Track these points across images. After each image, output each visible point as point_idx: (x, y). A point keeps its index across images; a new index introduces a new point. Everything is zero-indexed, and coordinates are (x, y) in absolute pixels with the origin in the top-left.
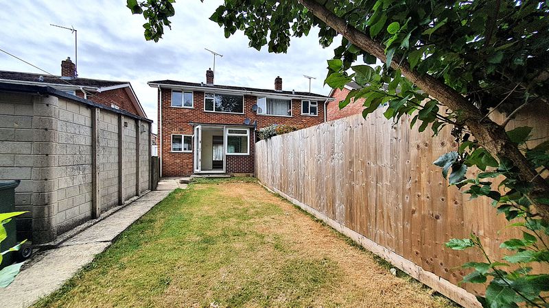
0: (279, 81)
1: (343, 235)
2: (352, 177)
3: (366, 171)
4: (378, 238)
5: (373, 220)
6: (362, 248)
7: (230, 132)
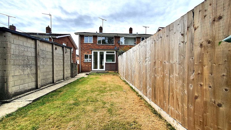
0: (131, 30)
1: (151, 106)
2: (155, 71)
3: (163, 67)
4: (170, 112)
5: (167, 99)
6: (160, 116)
7: (107, 52)
